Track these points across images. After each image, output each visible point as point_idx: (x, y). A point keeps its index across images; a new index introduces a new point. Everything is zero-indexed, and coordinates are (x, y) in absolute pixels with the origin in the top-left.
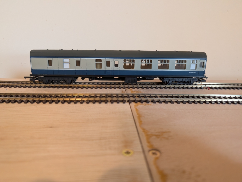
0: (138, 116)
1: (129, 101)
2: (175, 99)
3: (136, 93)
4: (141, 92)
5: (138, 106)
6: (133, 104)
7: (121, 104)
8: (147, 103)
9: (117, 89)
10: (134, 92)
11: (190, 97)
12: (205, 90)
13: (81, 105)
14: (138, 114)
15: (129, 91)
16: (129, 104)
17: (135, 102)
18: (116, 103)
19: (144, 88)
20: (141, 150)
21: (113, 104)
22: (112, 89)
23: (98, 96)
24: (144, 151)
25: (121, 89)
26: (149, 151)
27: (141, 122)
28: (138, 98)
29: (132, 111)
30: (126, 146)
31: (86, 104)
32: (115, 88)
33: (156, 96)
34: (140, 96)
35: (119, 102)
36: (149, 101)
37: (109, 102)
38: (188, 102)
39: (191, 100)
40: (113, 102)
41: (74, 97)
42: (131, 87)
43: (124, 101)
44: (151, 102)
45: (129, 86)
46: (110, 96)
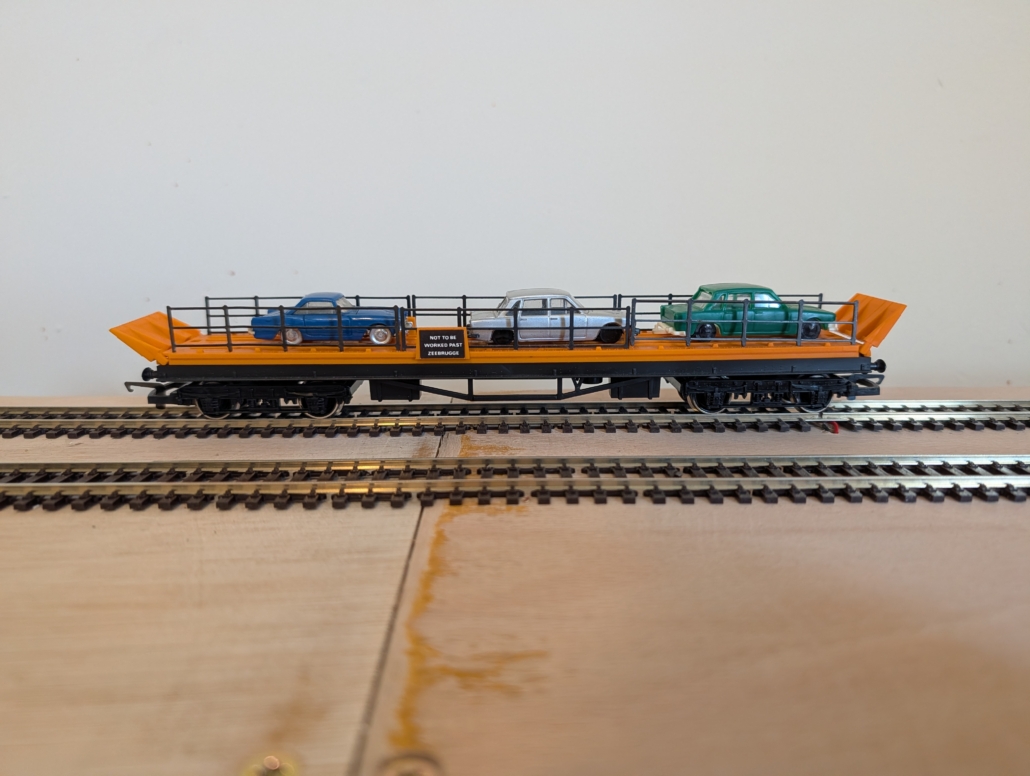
0: (427, 568)
1: (423, 498)
2: (647, 483)
3: (482, 455)
4: (506, 449)
5: (456, 519)
6: (441, 507)
7: (383, 510)
8: (510, 502)
9: (405, 437)
10: (470, 451)
11: (724, 468)
12: (815, 431)
13: (194, 515)
14: (435, 561)
15: (453, 449)
16: (419, 508)
17: (456, 498)
18: (359, 504)
19: (528, 432)
21: (341, 513)
22: (385, 438)
23: (291, 473)
24: (355, 767)
25: (421, 438)
26: (385, 764)
27: (427, 598)
28: (477, 479)
29: (413, 545)
30: (277, 738)
31: (217, 510)
32: (397, 431)
33: (564, 468)
34: (489, 470)
35: (372, 499)
36: (522, 494)
37: (330, 501)
38: (707, 494)
39: (722, 484)
40: (342, 500)
41: (178, 476)
42: (469, 429)
43: (399, 494)
44: (527, 499)
45: (461, 423)
46: (348, 471)
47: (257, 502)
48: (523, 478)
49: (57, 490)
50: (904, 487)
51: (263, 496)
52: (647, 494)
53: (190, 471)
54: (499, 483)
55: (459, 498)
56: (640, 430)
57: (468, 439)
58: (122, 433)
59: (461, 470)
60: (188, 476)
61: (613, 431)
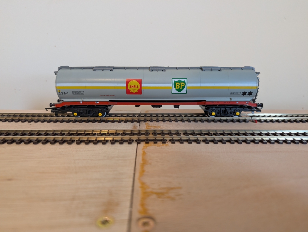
0: (142, 162)
1: (137, 141)
2: (203, 138)
3: (152, 129)
4: (159, 127)
5: (148, 148)
6: (143, 144)
7: (126, 145)
8: (163, 143)
9: (129, 123)
10: (149, 128)
11: (225, 133)
12: (250, 123)
13: (69, 146)
14: (143, 160)
15: (143, 127)
16: (136, 144)
17: (147, 141)
18: (119, 143)
19: (165, 122)
20: (126, 217)
21: (113, 146)
22: (123, 123)
23: (97, 134)
24: (130, 220)
25: (133, 123)
26: (139, 219)
27: (143, 171)
28: (152, 136)
29: (136, 155)
30: (106, 212)
31: (76, 144)
32: (126, 121)
33: (178, 133)
34: (156, 133)
35: (123, 141)
36: (166, 140)
37: (110, 142)
38: (221, 141)
39: (225, 138)
40: (113, 142)
41: (63, 134)
42: (147, 121)
43: (130, 140)
44: (168, 142)
45: (145, 119)
46: (114, 133)
47: (88, 142)
48: (166, 136)
49: (28, 138)
50: (279, 139)
51: (90, 140)
52: (203, 141)
53: (66, 133)
54: (159, 137)
55: (148, 141)
56: (198, 122)
57: (147, 124)
58: (44, 121)
59: (147, 133)
60: (66, 134)
61: (190, 122)
